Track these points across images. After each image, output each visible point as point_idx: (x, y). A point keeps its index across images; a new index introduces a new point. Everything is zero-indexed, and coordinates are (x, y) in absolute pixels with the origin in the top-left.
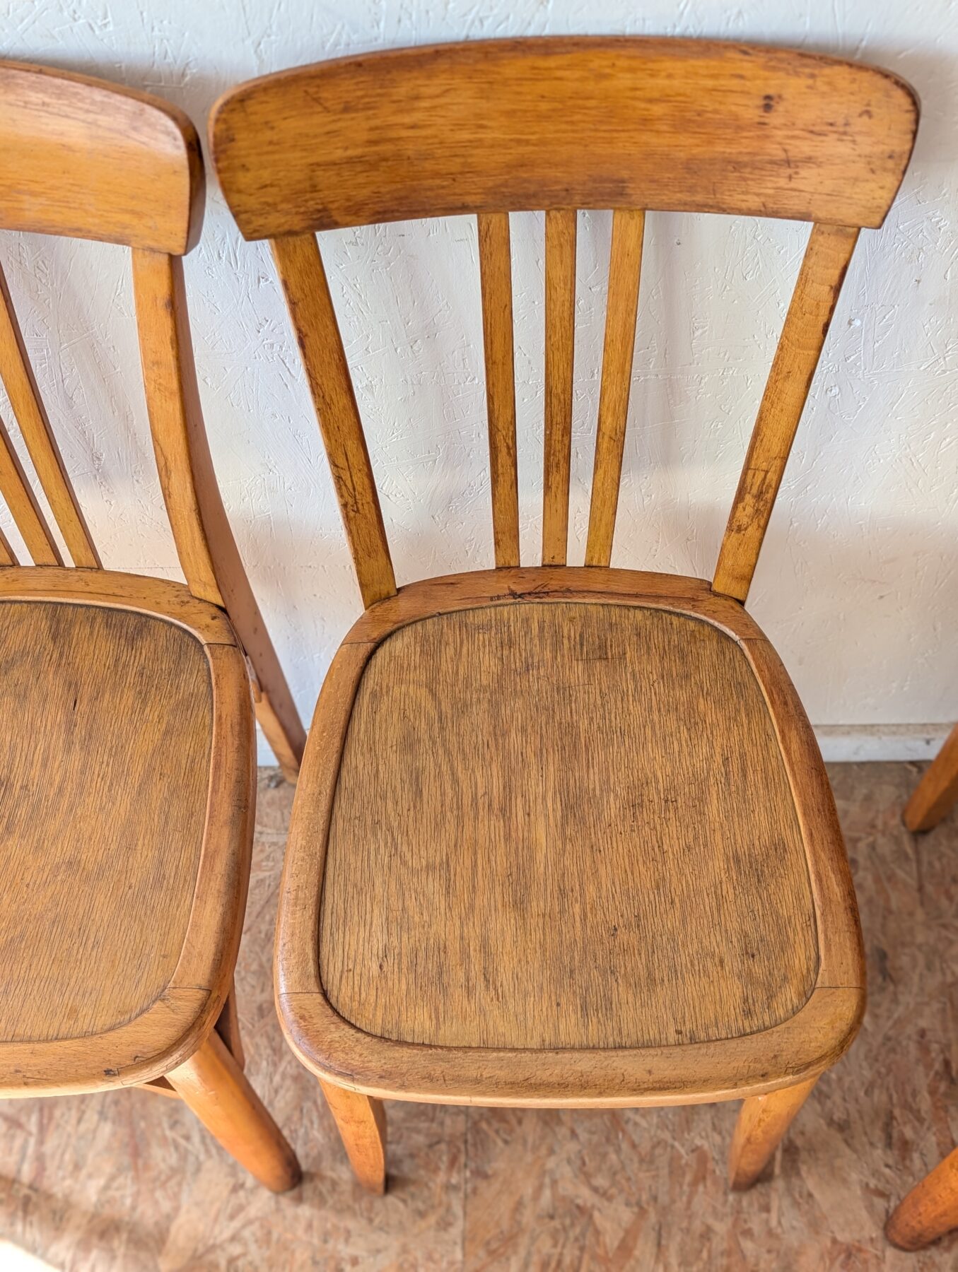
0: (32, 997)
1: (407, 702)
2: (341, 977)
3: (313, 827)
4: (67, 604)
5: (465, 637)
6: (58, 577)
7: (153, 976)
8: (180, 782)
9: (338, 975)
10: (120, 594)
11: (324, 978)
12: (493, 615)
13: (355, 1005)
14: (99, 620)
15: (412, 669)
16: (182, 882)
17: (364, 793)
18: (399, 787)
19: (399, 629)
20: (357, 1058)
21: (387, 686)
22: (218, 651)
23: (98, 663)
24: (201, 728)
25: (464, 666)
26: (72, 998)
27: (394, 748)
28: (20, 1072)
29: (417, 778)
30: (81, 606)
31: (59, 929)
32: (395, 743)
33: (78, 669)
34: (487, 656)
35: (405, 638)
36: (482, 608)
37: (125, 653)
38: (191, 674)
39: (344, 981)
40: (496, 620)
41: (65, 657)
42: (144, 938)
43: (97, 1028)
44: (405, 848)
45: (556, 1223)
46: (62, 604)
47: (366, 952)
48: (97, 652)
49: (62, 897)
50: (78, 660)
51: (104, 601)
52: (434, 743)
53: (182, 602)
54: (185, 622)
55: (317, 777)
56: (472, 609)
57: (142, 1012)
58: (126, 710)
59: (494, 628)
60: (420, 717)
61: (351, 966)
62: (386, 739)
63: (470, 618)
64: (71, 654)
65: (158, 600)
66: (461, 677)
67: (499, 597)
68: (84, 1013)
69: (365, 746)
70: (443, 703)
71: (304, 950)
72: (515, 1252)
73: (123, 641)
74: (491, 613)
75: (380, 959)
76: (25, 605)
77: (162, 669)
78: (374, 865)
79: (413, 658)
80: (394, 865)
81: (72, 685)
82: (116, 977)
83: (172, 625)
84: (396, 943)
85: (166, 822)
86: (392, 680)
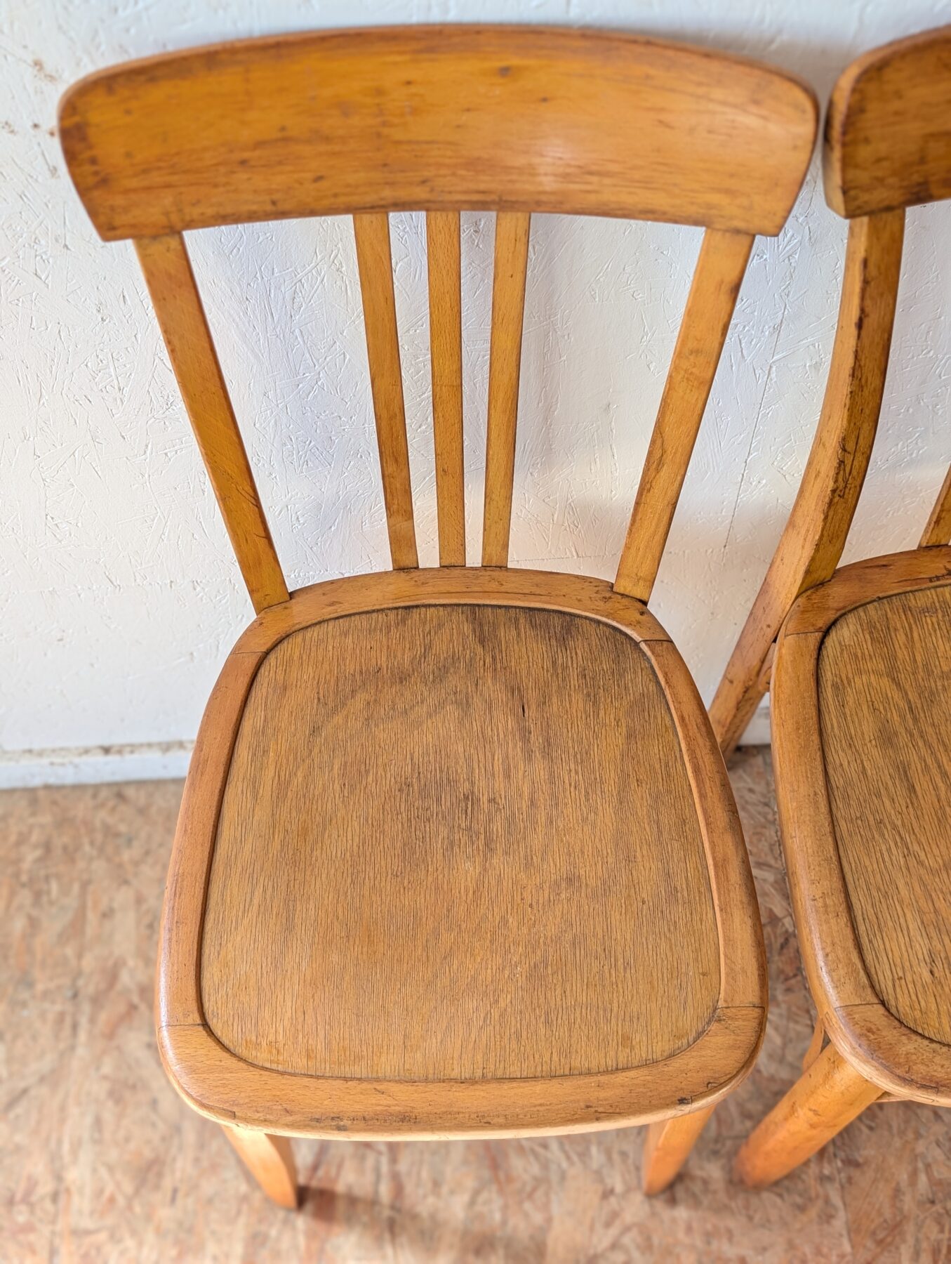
0: (577, 1026)
1: (872, 694)
4: (484, 605)
5: (912, 622)
6: (468, 577)
7: (699, 996)
8: (661, 787)
10: (537, 593)
13: (918, 1014)
14: (522, 621)
15: (868, 658)
16: (697, 894)
17: (857, 792)
18: (890, 783)
19: (841, 616)
21: (847, 678)
22: (658, 648)
23: (535, 666)
24: (664, 730)
25: (920, 652)
26: (620, 1025)
27: (873, 742)
28: (591, 1107)
29: (905, 772)
30: (500, 607)
31: (582, 952)
32: (872, 738)
33: (516, 673)
35: (851, 626)
37: (560, 655)
38: (635, 672)
39: (898, 990)
41: (498, 661)
42: (676, 956)
43: (658, 1055)
44: (916, 848)
45: (938, 1208)
46: (478, 605)
47: (912, 958)
48: (530, 654)
49: (574, 917)
50: (513, 664)
51: (523, 601)
52: (912, 735)
53: (605, 598)
54: (614, 619)
56: (911, 592)
57: (700, 1035)
58: (579, 715)
60: (890, 709)
61: (901, 974)
62: (863, 734)
63: (913, 601)
64: (504, 657)
65: (579, 597)
66: (920, 664)
68: (638, 1040)
69: (843, 742)
70: (909, 693)
72: (904, 1241)
73: (554, 642)
75: (929, 965)
76: (441, 609)
77: (603, 670)
78: (891, 867)
79: (865, 646)
80: (911, 865)
81: (515, 690)
82: (659, 999)
83: (599, 622)
85: (660, 832)
86: (850, 671)
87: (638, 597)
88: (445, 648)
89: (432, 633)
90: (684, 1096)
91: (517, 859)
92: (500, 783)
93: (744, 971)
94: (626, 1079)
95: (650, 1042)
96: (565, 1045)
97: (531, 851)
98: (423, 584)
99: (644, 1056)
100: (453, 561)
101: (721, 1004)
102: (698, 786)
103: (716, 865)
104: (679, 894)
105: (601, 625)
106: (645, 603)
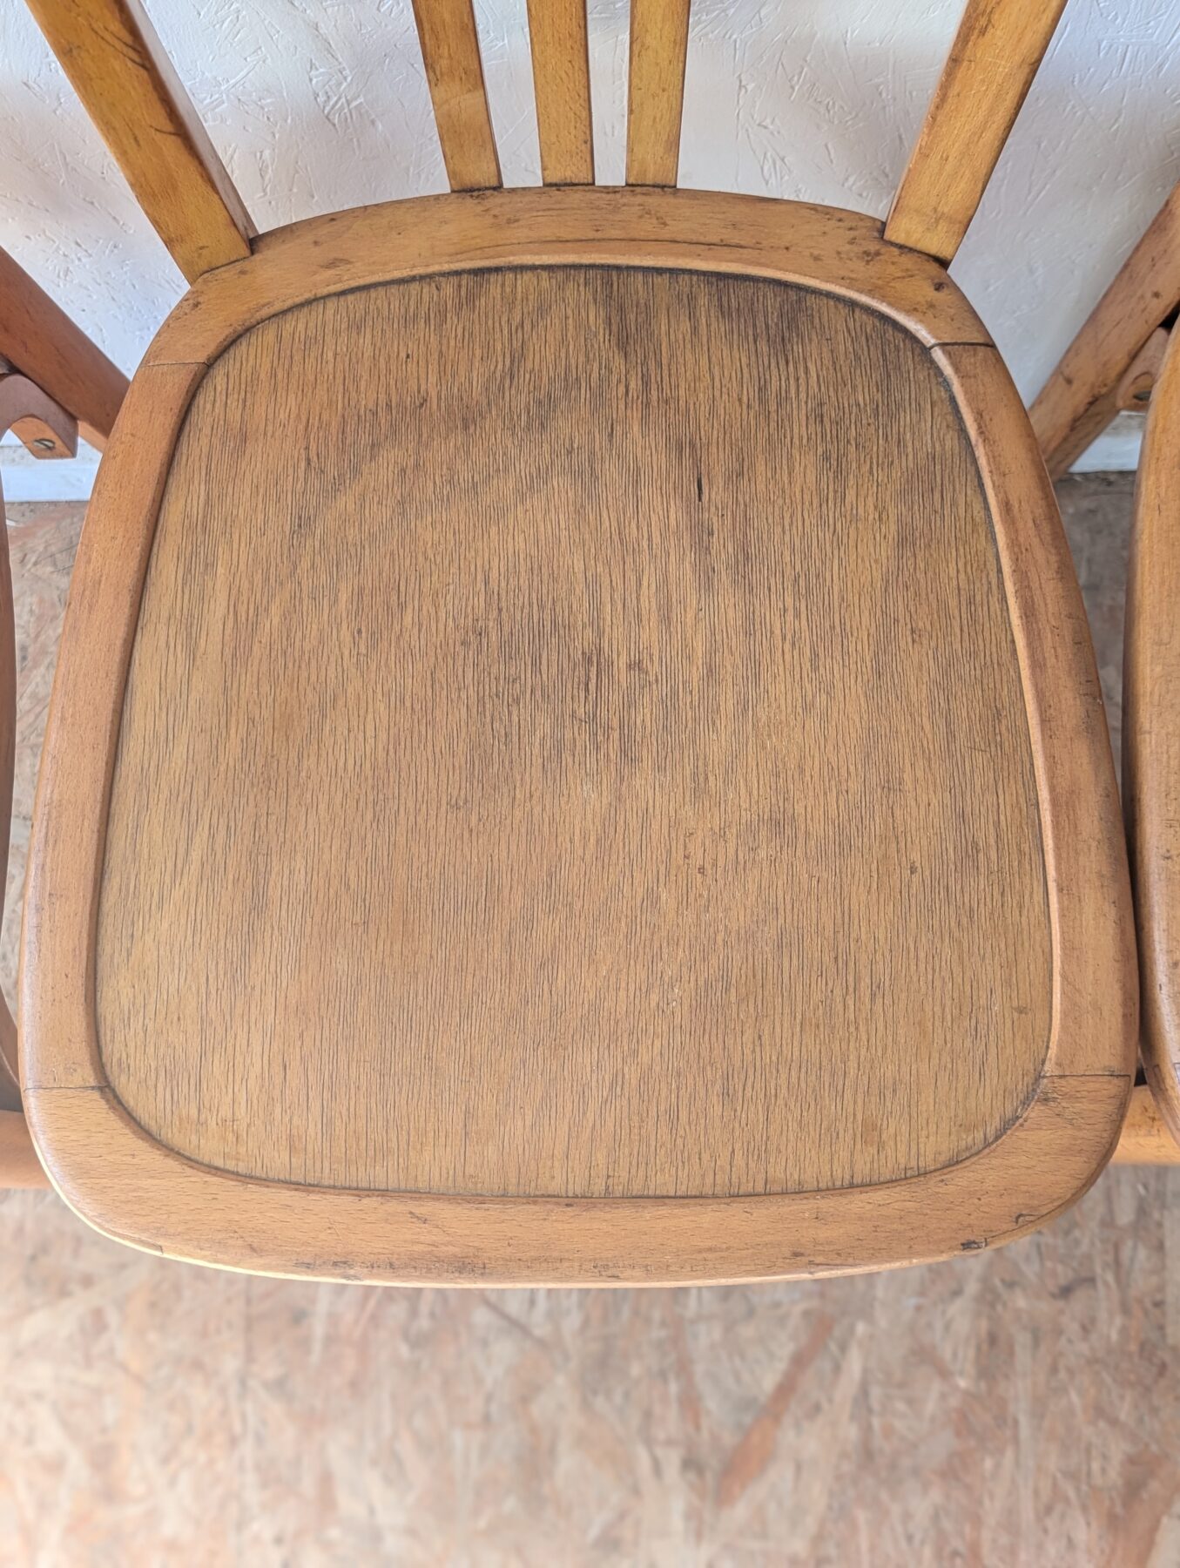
87: (933, 250)
88: (550, 358)
89: (527, 327)
90: (972, 1238)
91: (679, 780)
92: (650, 634)
93: (1097, 1008)
94: (869, 1207)
95: (914, 1135)
96: (758, 1137)
97: (706, 765)
98: (509, 221)
99: (902, 1161)
100: (569, 174)
101: (1049, 1068)
102: (1030, 645)
103: (1054, 802)
104: (981, 855)
105: (857, 311)
106: (944, 264)
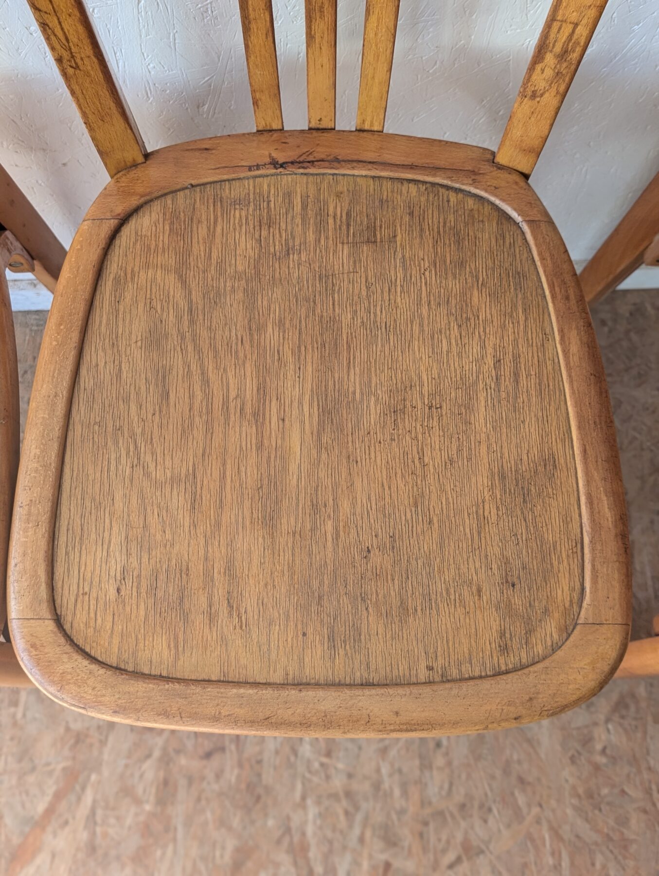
2: (76, 601)
3: (48, 434)
9: (73, 599)
11: (58, 602)
12: (251, 188)
20: (90, 691)
34: (244, 237)
36: (239, 179)
40: (254, 194)
55: (53, 376)
59: (252, 204)
67: (258, 167)
71: (36, 571)
74: (249, 185)
84: (135, 564)
